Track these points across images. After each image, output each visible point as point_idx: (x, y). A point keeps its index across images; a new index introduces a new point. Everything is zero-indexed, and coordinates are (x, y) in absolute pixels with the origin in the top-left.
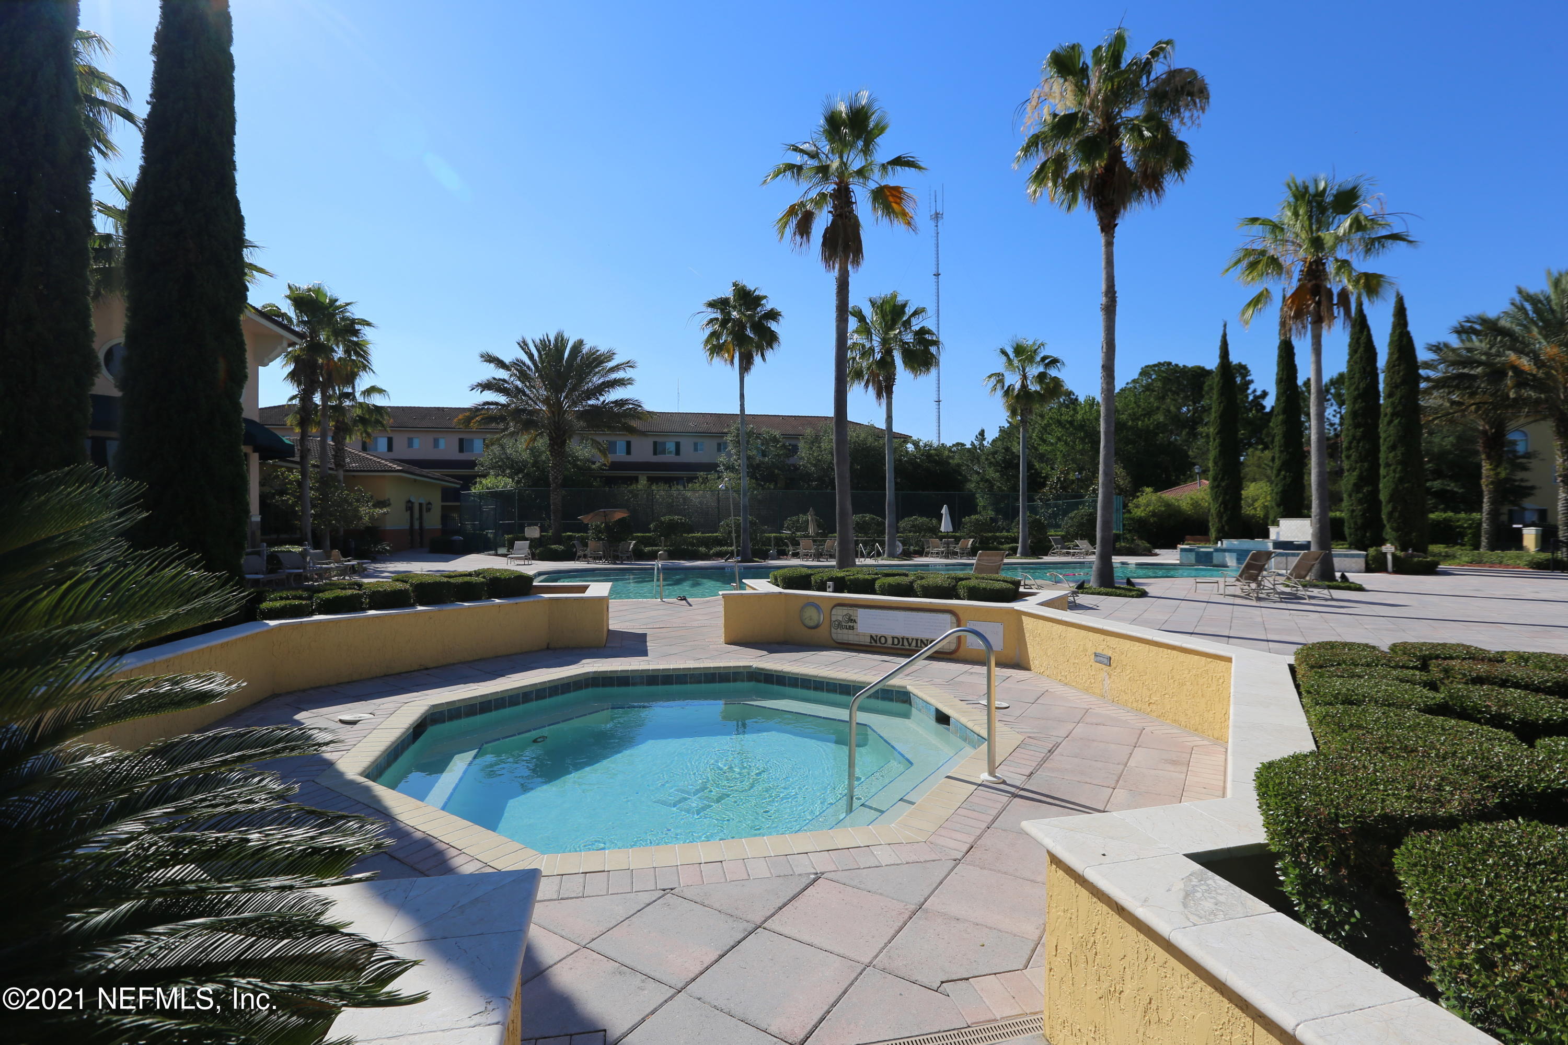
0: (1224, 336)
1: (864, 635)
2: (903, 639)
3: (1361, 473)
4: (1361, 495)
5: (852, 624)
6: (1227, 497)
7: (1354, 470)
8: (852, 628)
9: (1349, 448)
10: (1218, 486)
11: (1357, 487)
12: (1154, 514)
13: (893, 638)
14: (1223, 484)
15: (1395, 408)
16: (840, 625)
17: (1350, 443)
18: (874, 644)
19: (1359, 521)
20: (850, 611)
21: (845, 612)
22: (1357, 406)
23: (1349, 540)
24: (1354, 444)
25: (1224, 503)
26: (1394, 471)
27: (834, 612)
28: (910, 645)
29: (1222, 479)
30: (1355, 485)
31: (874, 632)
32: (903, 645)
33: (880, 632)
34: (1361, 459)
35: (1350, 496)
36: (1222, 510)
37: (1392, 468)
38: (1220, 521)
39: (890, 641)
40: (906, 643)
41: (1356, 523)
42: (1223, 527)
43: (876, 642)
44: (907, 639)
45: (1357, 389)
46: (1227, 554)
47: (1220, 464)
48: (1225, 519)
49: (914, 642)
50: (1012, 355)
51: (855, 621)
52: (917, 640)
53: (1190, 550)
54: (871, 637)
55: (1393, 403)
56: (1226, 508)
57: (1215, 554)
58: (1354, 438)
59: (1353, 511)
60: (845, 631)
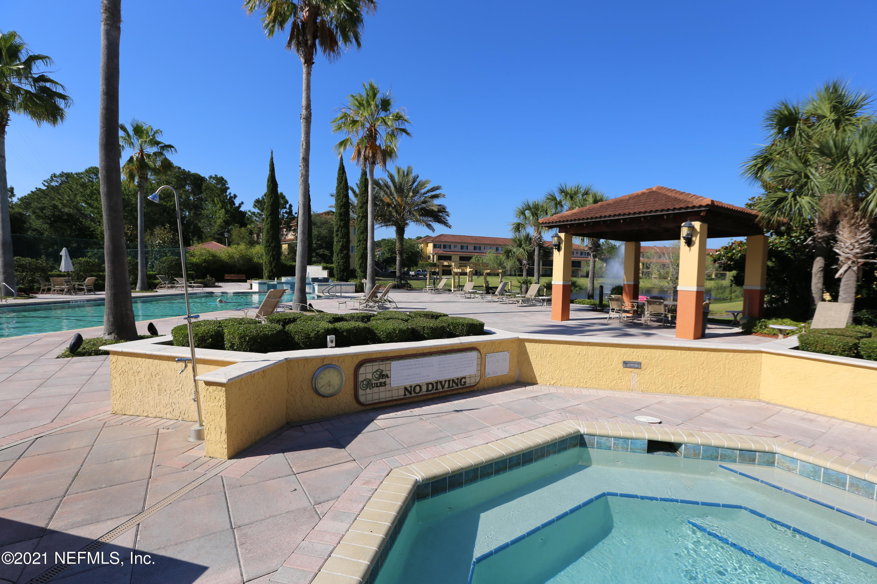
0: (272, 159)
1: (398, 389)
2: (437, 383)
3: (343, 244)
4: (342, 255)
5: (383, 380)
6: (274, 253)
7: (340, 242)
8: (385, 384)
9: (337, 231)
10: (269, 246)
11: (341, 251)
12: (205, 261)
13: (428, 384)
14: (272, 245)
15: (363, 214)
16: (369, 384)
17: (338, 228)
18: (408, 395)
19: (342, 268)
20: (382, 366)
21: (376, 368)
22: (342, 210)
23: (336, 277)
24: (340, 229)
25: (273, 255)
26: (363, 244)
27: (362, 370)
28: (443, 387)
29: (272, 242)
30: (340, 249)
31: (408, 383)
32: (437, 389)
33: (414, 382)
34: (343, 237)
35: (338, 255)
36: (272, 260)
37: (362, 242)
38: (270, 266)
39: (424, 389)
40: (439, 386)
41: (340, 268)
42: (272, 269)
43: (410, 393)
44: (441, 382)
45: (342, 201)
46: (284, 285)
47: (271, 233)
48: (273, 265)
49: (447, 383)
50: (131, 133)
51: (387, 376)
52: (449, 381)
53: (265, 283)
54: (406, 389)
55: (363, 211)
56: (273, 258)
57: (278, 285)
58: (340, 226)
59: (339, 262)
60: (376, 389)
